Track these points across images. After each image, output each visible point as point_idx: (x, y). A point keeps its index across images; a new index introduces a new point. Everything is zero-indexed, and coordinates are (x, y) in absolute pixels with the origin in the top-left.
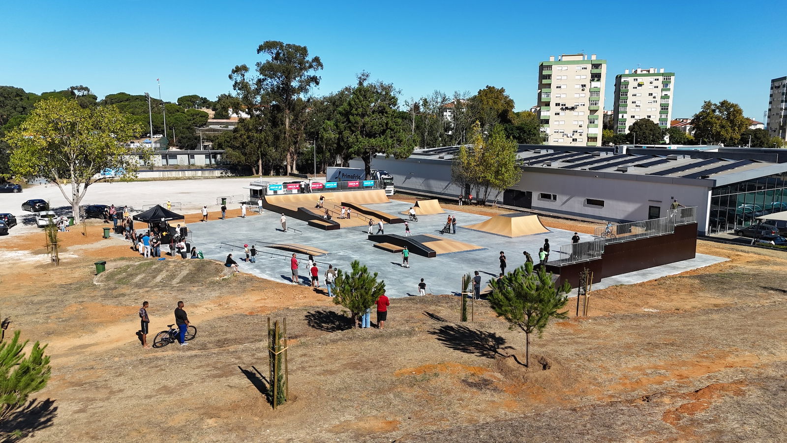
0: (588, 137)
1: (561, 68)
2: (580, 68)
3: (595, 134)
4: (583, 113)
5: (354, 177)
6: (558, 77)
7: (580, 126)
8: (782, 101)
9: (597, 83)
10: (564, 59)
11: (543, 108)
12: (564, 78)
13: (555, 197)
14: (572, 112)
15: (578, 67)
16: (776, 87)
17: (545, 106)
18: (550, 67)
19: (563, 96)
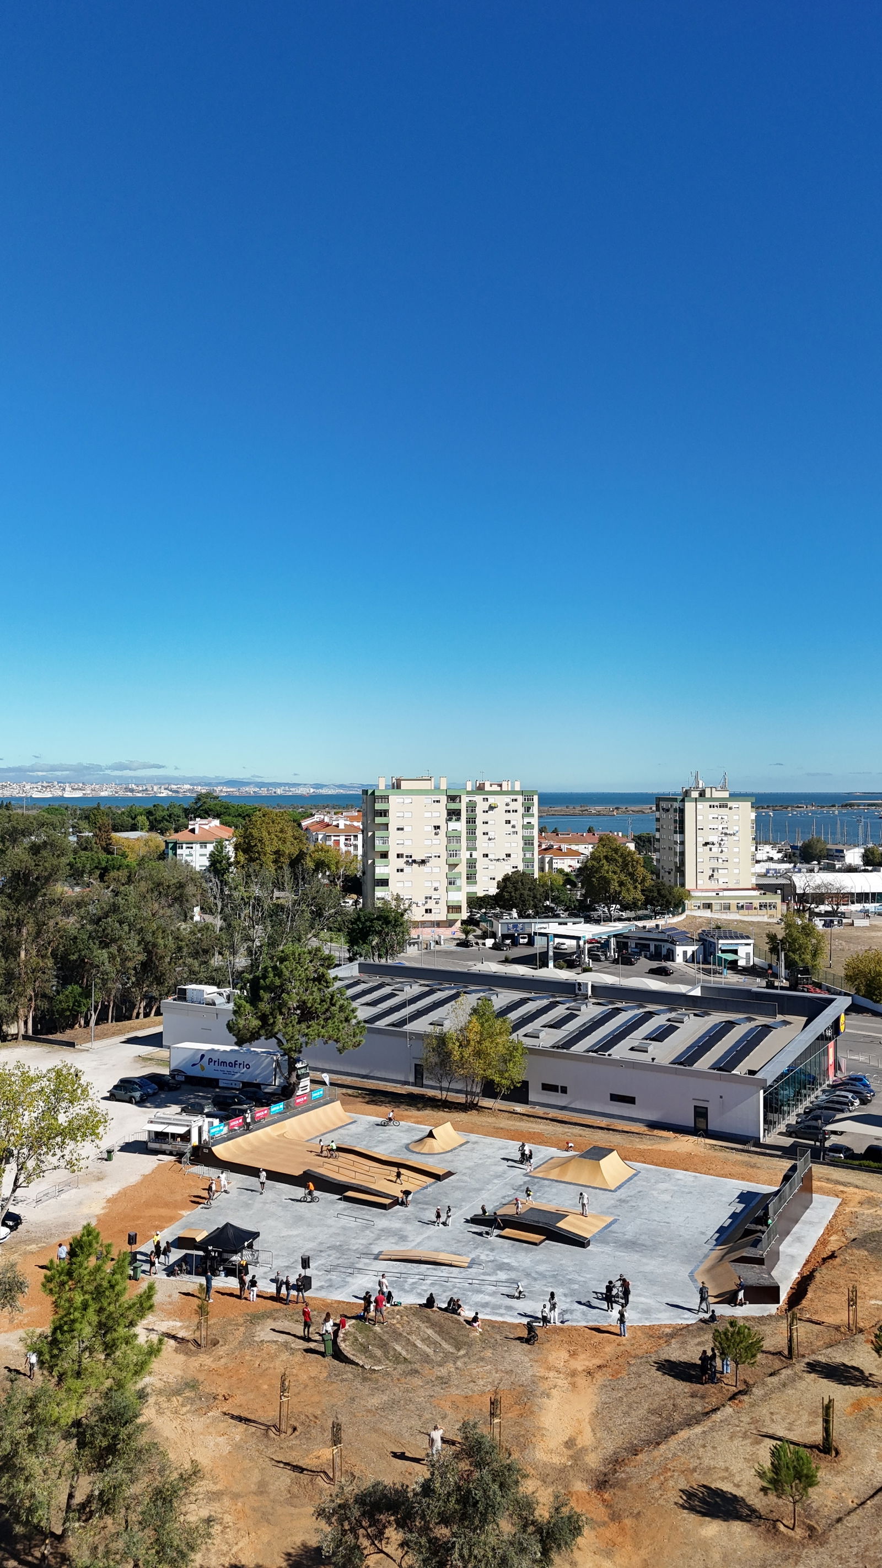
0: (448, 907)
1: (402, 800)
2: (430, 801)
3: (458, 901)
4: (438, 869)
5: (235, 1064)
6: (399, 814)
7: (436, 889)
8: (675, 832)
9: (458, 824)
10: (404, 785)
11: (379, 861)
12: (407, 815)
13: (564, 1090)
14: (422, 867)
15: (428, 800)
16: (663, 809)
17: (381, 857)
18: (385, 798)
19: (407, 843)
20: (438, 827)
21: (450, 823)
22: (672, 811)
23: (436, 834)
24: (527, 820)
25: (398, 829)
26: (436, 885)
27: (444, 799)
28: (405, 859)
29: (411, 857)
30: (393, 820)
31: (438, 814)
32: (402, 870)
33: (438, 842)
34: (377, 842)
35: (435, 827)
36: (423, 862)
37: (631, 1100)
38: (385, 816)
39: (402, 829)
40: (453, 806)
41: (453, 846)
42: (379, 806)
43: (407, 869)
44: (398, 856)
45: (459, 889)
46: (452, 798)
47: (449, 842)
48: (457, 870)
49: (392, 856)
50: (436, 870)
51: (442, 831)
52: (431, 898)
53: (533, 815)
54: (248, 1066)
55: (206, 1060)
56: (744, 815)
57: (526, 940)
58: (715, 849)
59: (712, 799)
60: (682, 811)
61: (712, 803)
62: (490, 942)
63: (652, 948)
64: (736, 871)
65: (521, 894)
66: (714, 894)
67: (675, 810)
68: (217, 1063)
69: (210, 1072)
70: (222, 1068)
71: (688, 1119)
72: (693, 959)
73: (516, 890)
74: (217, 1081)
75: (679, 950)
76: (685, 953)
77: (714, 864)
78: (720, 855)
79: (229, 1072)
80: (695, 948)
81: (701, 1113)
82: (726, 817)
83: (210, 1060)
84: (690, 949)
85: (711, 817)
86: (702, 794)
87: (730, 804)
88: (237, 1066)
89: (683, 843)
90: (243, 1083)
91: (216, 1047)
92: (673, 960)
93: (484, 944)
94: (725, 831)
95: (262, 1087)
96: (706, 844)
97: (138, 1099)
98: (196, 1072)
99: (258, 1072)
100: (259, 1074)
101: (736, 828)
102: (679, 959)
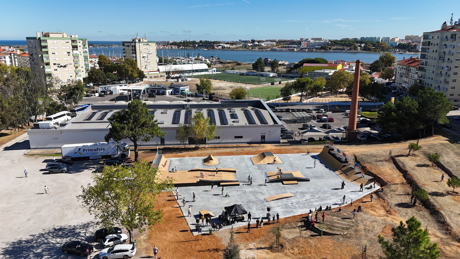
1: (51, 42)
5: (97, 150)
6: (52, 47)
7: (71, 77)
8: (133, 53)
9: (77, 51)
10: (51, 35)
11: (46, 66)
12: (55, 48)
13: (219, 138)
14: (65, 68)
15: (64, 42)
16: (127, 46)
17: (46, 65)
18: (45, 41)
19: (57, 59)
20: (69, 53)
21: (74, 51)
22: (131, 46)
23: (69, 55)
24: (84, 50)
25: (53, 53)
26: (71, 75)
27: (70, 41)
28: (57, 65)
29: (59, 64)
30: (50, 50)
31: (68, 47)
32: (56, 70)
33: (70, 58)
34: (44, 59)
35: (68, 52)
36: (65, 66)
37: (241, 137)
38: (46, 48)
39: (55, 53)
40: (74, 44)
41: (76, 60)
42: (43, 44)
43: (59, 69)
44: (54, 64)
45: (80, 76)
46: (73, 41)
47: (74, 58)
48: (78, 69)
49: (51, 64)
50: (71, 69)
51: (71, 54)
52: (69, 80)
53: (86, 48)
54: (104, 149)
55: (82, 150)
56: (153, 48)
57: (109, 93)
58: (146, 59)
59: (143, 42)
60: (135, 46)
61: (144, 44)
62: (97, 94)
63: (156, 91)
64: (152, 66)
65: (99, 77)
66: (147, 73)
67: (132, 46)
68: (88, 151)
69: (84, 154)
70: (91, 152)
71: (259, 139)
72: (171, 94)
73: (97, 75)
74: (89, 157)
75: (167, 91)
76: (169, 92)
77: (146, 64)
78: (147, 61)
79: (95, 153)
80: (171, 90)
81: (263, 137)
82: (148, 48)
83: (84, 150)
84: (170, 91)
85: (144, 48)
86: (139, 40)
87: (149, 44)
88: (98, 150)
89: (136, 57)
90: (102, 156)
91: (85, 144)
92: (165, 95)
93: (95, 95)
94: (148, 53)
95: (112, 156)
96: (143, 57)
97: (66, 171)
98: (78, 155)
99: (109, 151)
100: (110, 151)
101: (152, 52)
102: (167, 94)
